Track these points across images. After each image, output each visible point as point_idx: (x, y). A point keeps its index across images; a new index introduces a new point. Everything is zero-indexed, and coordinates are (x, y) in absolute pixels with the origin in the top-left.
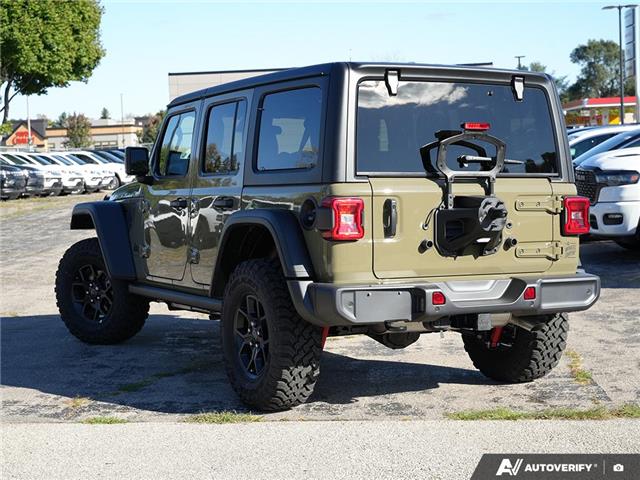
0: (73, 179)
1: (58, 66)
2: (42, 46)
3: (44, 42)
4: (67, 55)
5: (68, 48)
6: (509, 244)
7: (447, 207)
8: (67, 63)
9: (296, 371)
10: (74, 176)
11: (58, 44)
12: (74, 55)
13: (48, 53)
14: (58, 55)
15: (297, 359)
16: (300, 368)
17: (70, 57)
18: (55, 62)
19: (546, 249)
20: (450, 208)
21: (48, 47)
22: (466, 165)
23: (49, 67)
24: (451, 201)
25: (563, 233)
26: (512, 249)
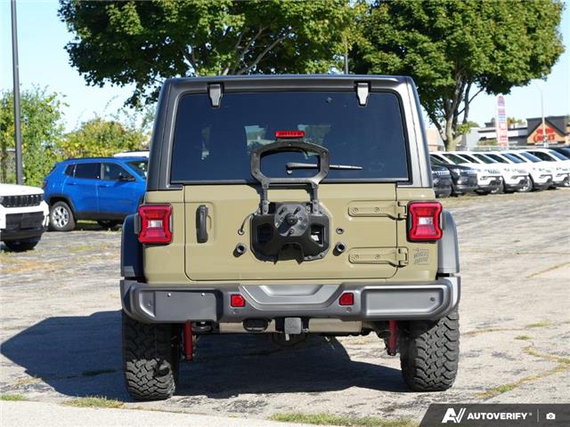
0: (515, 177)
1: (511, 66)
2: (493, 47)
3: (496, 43)
4: (521, 54)
5: (522, 47)
6: (339, 249)
7: (262, 213)
8: (520, 62)
9: (140, 363)
10: (517, 174)
11: (512, 44)
12: (529, 53)
13: (501, 53)
14: (511, 55)
15: (138, 353)
16: (143, 362)
17: (524, 56)
18: (508, 62)
19: (387, 255)
20: (266, 214)
21: (500, 47)
22: (290, 172)
23: (502, 68)
24: (266, 207)
25: (409, 239)
26: (344, 255)
